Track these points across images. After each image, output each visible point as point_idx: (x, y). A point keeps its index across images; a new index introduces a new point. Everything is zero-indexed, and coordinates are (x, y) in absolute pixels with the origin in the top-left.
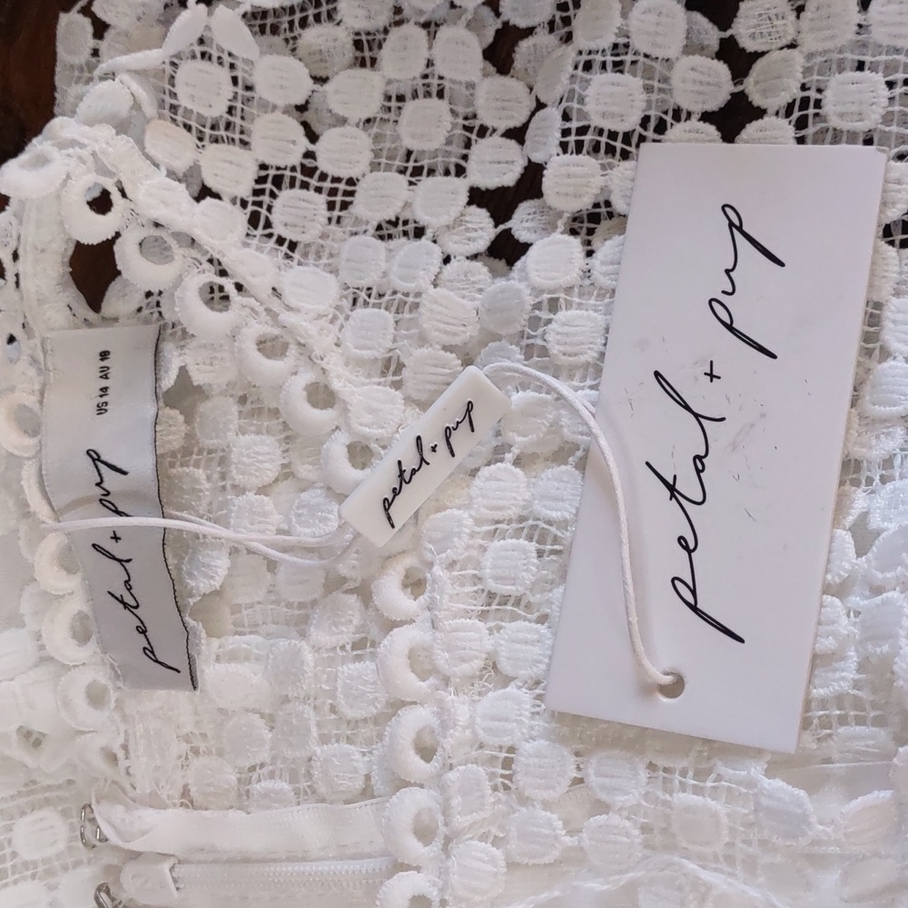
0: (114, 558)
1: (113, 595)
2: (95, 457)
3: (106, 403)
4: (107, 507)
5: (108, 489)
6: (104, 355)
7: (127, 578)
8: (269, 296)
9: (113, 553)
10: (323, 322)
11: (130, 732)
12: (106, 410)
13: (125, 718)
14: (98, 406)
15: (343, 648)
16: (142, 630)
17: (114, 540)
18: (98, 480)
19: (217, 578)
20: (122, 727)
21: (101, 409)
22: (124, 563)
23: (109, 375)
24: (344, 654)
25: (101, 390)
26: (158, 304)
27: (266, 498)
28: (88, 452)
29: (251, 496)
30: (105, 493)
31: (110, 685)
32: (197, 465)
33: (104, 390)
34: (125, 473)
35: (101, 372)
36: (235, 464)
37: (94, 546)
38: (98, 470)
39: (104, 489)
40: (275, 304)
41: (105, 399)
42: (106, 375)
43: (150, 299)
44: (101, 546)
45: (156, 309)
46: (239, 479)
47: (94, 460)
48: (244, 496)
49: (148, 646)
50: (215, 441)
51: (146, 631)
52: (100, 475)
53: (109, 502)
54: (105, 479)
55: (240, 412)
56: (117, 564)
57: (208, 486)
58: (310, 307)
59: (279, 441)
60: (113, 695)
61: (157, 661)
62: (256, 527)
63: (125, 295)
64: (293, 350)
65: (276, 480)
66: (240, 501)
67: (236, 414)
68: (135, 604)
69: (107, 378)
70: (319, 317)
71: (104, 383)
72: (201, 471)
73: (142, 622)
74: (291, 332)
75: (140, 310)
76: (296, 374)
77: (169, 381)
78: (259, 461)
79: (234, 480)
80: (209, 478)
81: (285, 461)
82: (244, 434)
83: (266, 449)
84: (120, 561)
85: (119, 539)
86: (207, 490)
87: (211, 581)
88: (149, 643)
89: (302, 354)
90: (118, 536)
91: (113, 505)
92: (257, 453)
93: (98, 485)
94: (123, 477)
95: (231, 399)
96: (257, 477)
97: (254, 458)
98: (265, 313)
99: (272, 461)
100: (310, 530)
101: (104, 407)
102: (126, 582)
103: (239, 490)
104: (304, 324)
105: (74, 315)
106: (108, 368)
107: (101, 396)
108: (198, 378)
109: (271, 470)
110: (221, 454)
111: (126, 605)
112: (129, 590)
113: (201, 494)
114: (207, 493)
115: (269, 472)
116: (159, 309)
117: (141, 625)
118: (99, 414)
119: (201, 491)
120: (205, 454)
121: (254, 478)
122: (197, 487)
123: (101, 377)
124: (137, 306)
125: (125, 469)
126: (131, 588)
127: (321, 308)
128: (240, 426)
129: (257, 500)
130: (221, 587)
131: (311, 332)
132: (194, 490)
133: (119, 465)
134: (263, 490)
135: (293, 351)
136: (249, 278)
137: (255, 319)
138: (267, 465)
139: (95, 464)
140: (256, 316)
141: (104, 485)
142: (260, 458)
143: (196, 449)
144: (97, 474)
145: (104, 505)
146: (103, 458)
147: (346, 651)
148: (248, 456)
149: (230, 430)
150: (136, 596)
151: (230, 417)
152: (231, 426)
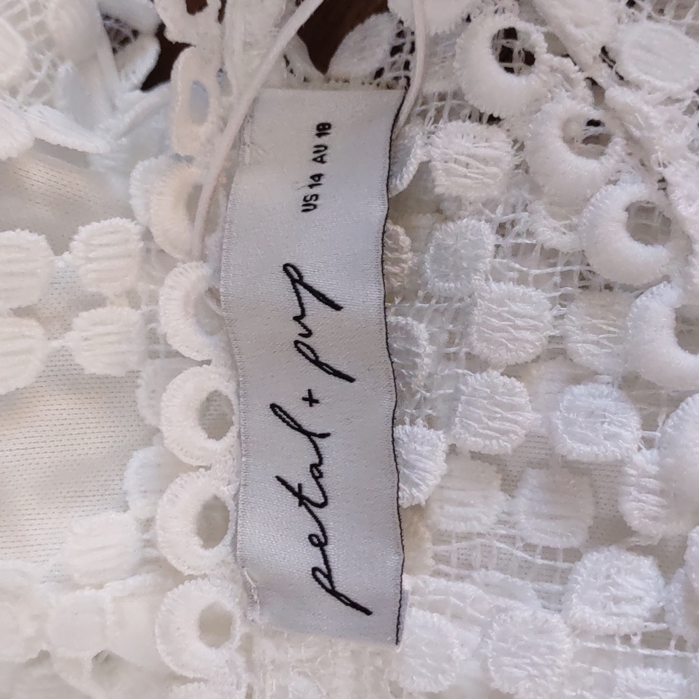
0: (299, 429)
1: (284, 483)
2: (296, 276)
3: (317, 196)
4: (304, 354)
5: (310, 327)
6: (323, 129)
7: (317, 461)
8: (595, 58)
9: (299, 422)
10: (676, 110)
11: (255, 688)
12: (315, 207)
13: (251, 666)
14: (305, 199)
15: (626, 639)
16: (319, 542)
17: (307, 403)
18: (299, 312)
19: (423, 487)
20: (246, 678)
21: (309, 205)
22: (315, 439)
23: (325, 158)
24: (629, 649)
25: (313, 177)
26: (407, 65)
27: (517, 384)
28: (285, 267)
29: (495, 376)
30: (304, 332)
31: (237, 614)
32: (419, 316)
33: (317, 178)
34: (337, 308)
35: (315, 152)
36: (478, 324)
37: (273, 407)
38: (299, 299)
39: (305, 327)
40: (603, 75)
41: (315, 190)
42: (322, 157)
43: (397, 57)
44: (286, 408)
45: (402, 73)
46: (479, 348)
47: (294, 281)
48: (484, 374)
49: (323, 567)
50: (452, 285)
51: (326, 543)
52: (301, 305)
53: (308, 347)
54: (308, 312)
55: (498, 246)
56: (304, 439)
57: (429, 349)
58: (659, 83)
59: (552, 300)
60: (239, 630)
61: (333, 592)
62: (496, 424)
63: (363, 50)
64: (617, 146)
65: (537, 359)
66: (475, 380)
67: (491, 248)
68: (320, 500)
69: (322, 162)
70: (671, 100)
71: (318, 168)
72: (422, 326)
73: (323, 530)
74: (619, 118)
75: (379, 73)
76: (615, 183)
77: (403, 181)
78: (517, 328)
79: (472, 349)
80: (432, 339)
81: (556, 333)
82: (497, 280)
83: (529, 309)
84: (309, 435)
85: (317, 402)
86: (428, 356)
87: (414, 490)
88: (326, 562)
89: (630, 154)
90: (315, 397)
91: (312, 351)
92: (516, 315)
93: (297, 319)
94: (335, 312)
95: (488, 226)
96: (509, 350)
97: (508, 320)
98: (584, 84)
99: (535, 329)
100: (588, 449)
101: (312, 202)
102: (314, 467)
103: (477, 363)
104: (646, 108)
105: (292, 71)
106: (326, 148)
107: (311, 186)
108: (443, 183)
109: (531, 342)
110: (457, 305)
111: (303, 500)
112: (316, 478)
113: (417, 360)
114: (427, 360)
115: (528, 345)
116: (407, 73)
117: (319, 533)
118: (304, 211)
119: (418, 355)
120: (433, 301)
121: (503, 352)
122: (414, 349)
123: (315, 160)
124: (376, 66)
125: (338, 301)
126: (321, 475)
127: (675, 88)
128: (493, 268)
129: (505, 385)
130: (426, 501)
131: (654, 122)
132: (409, 352)
133: (331, 295)
134: (514, 371)
135: (618, 148)
136: (571, 28)
137: (567, 91)
138: (527, 335)
139: (295, 287)
140: (568, 86)
141: (305, 321)
142: (519, 322)
143: (421, 293)
144: (297, 303)
145: (300, 351)
146: (307, 280)
147: (631, 646)
148: (499, 316)
149: (476, 271)
150: (326, 489)
151: (480, 252)
152: (481, 265)
